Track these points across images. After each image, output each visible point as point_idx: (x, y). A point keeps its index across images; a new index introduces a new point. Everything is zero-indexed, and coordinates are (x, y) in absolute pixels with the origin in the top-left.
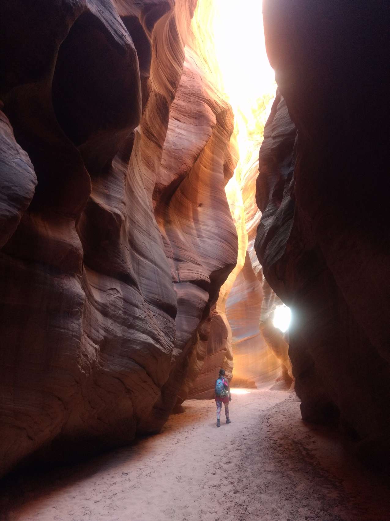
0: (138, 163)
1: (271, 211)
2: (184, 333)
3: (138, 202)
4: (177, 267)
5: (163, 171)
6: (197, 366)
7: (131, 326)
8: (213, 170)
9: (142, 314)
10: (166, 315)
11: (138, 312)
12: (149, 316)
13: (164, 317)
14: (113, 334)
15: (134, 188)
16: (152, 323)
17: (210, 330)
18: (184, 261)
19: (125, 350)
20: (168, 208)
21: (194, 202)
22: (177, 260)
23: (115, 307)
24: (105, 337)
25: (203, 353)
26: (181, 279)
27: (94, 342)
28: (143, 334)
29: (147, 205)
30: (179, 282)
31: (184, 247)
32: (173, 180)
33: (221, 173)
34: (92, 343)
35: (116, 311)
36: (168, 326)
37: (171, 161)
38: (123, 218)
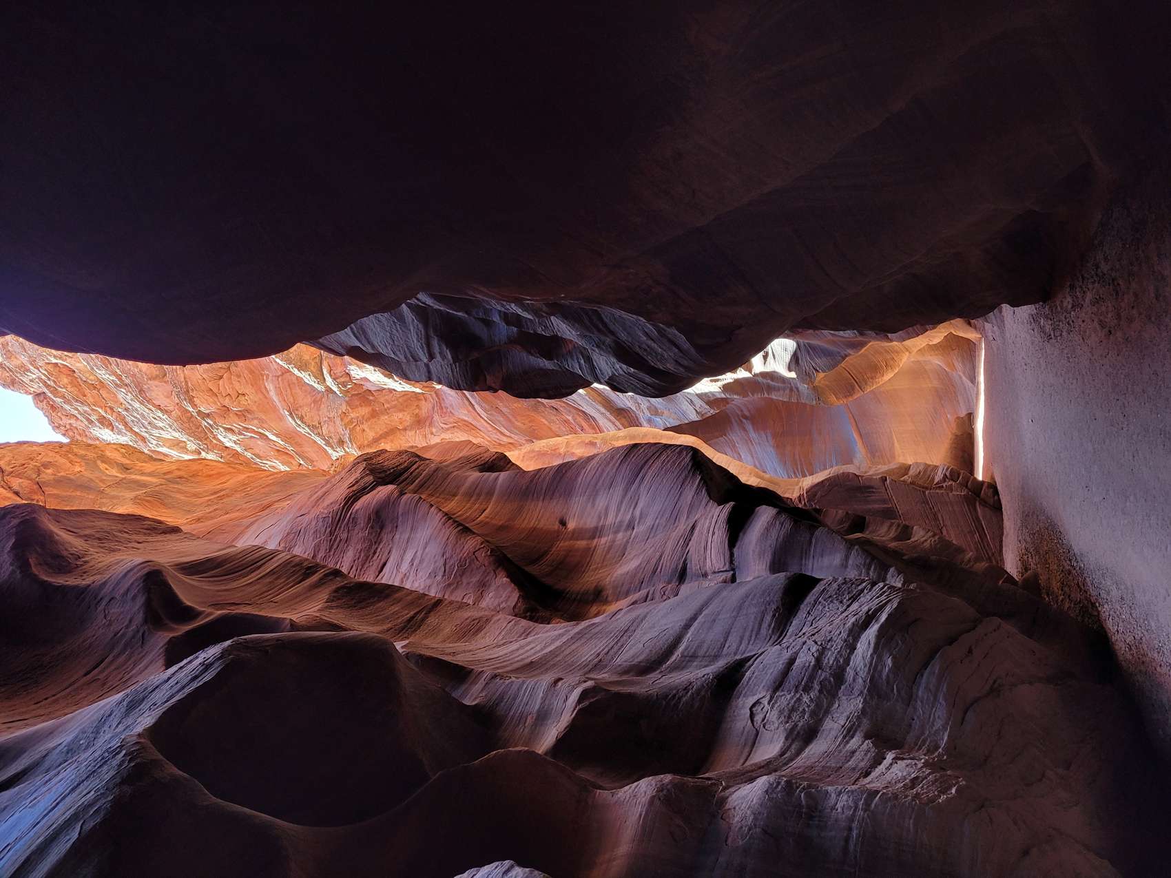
0: (470, 651)
1: (582, 362)
2: (850, 562)
3: (553, 653)
4: (698, 576)
5: (488, 599)
6: (926, 540)
7: (839, 675)
8: (490, 494)
9: (809, 649)
10: (810, 598)
11: (805, 659)
12: (813, 635)
13: (815, 602)
14: (858, 718)
15: (523, 659)
16: (829, 628)
17: (840, 512)
18: (686, 560)
19: (895, 690)
20: (568, 593)
21: (555, 536)
22: (682, 575)
23: (793, 710)
24: (867, 737)
25: (894, 528)
26: (727, 567)
27: (880, 764)
28: (855, 649)
29: (561, 635)
30: (732, 572)
31: (654, 561)
32: (508, 580)
33: (497, 478)
34: (882, 768)
35: (804, 709)
36: (836, 594)
37: (468, 584)
38: (590, 684)
